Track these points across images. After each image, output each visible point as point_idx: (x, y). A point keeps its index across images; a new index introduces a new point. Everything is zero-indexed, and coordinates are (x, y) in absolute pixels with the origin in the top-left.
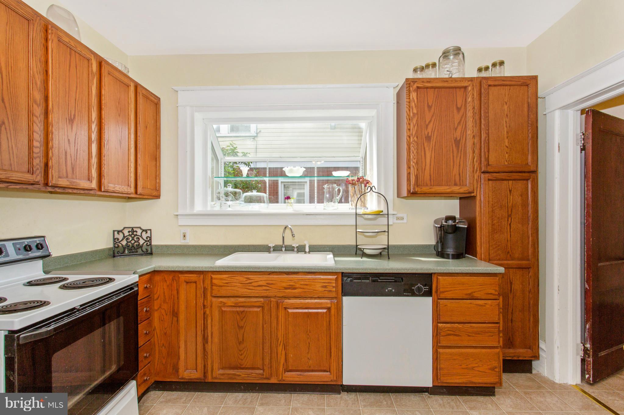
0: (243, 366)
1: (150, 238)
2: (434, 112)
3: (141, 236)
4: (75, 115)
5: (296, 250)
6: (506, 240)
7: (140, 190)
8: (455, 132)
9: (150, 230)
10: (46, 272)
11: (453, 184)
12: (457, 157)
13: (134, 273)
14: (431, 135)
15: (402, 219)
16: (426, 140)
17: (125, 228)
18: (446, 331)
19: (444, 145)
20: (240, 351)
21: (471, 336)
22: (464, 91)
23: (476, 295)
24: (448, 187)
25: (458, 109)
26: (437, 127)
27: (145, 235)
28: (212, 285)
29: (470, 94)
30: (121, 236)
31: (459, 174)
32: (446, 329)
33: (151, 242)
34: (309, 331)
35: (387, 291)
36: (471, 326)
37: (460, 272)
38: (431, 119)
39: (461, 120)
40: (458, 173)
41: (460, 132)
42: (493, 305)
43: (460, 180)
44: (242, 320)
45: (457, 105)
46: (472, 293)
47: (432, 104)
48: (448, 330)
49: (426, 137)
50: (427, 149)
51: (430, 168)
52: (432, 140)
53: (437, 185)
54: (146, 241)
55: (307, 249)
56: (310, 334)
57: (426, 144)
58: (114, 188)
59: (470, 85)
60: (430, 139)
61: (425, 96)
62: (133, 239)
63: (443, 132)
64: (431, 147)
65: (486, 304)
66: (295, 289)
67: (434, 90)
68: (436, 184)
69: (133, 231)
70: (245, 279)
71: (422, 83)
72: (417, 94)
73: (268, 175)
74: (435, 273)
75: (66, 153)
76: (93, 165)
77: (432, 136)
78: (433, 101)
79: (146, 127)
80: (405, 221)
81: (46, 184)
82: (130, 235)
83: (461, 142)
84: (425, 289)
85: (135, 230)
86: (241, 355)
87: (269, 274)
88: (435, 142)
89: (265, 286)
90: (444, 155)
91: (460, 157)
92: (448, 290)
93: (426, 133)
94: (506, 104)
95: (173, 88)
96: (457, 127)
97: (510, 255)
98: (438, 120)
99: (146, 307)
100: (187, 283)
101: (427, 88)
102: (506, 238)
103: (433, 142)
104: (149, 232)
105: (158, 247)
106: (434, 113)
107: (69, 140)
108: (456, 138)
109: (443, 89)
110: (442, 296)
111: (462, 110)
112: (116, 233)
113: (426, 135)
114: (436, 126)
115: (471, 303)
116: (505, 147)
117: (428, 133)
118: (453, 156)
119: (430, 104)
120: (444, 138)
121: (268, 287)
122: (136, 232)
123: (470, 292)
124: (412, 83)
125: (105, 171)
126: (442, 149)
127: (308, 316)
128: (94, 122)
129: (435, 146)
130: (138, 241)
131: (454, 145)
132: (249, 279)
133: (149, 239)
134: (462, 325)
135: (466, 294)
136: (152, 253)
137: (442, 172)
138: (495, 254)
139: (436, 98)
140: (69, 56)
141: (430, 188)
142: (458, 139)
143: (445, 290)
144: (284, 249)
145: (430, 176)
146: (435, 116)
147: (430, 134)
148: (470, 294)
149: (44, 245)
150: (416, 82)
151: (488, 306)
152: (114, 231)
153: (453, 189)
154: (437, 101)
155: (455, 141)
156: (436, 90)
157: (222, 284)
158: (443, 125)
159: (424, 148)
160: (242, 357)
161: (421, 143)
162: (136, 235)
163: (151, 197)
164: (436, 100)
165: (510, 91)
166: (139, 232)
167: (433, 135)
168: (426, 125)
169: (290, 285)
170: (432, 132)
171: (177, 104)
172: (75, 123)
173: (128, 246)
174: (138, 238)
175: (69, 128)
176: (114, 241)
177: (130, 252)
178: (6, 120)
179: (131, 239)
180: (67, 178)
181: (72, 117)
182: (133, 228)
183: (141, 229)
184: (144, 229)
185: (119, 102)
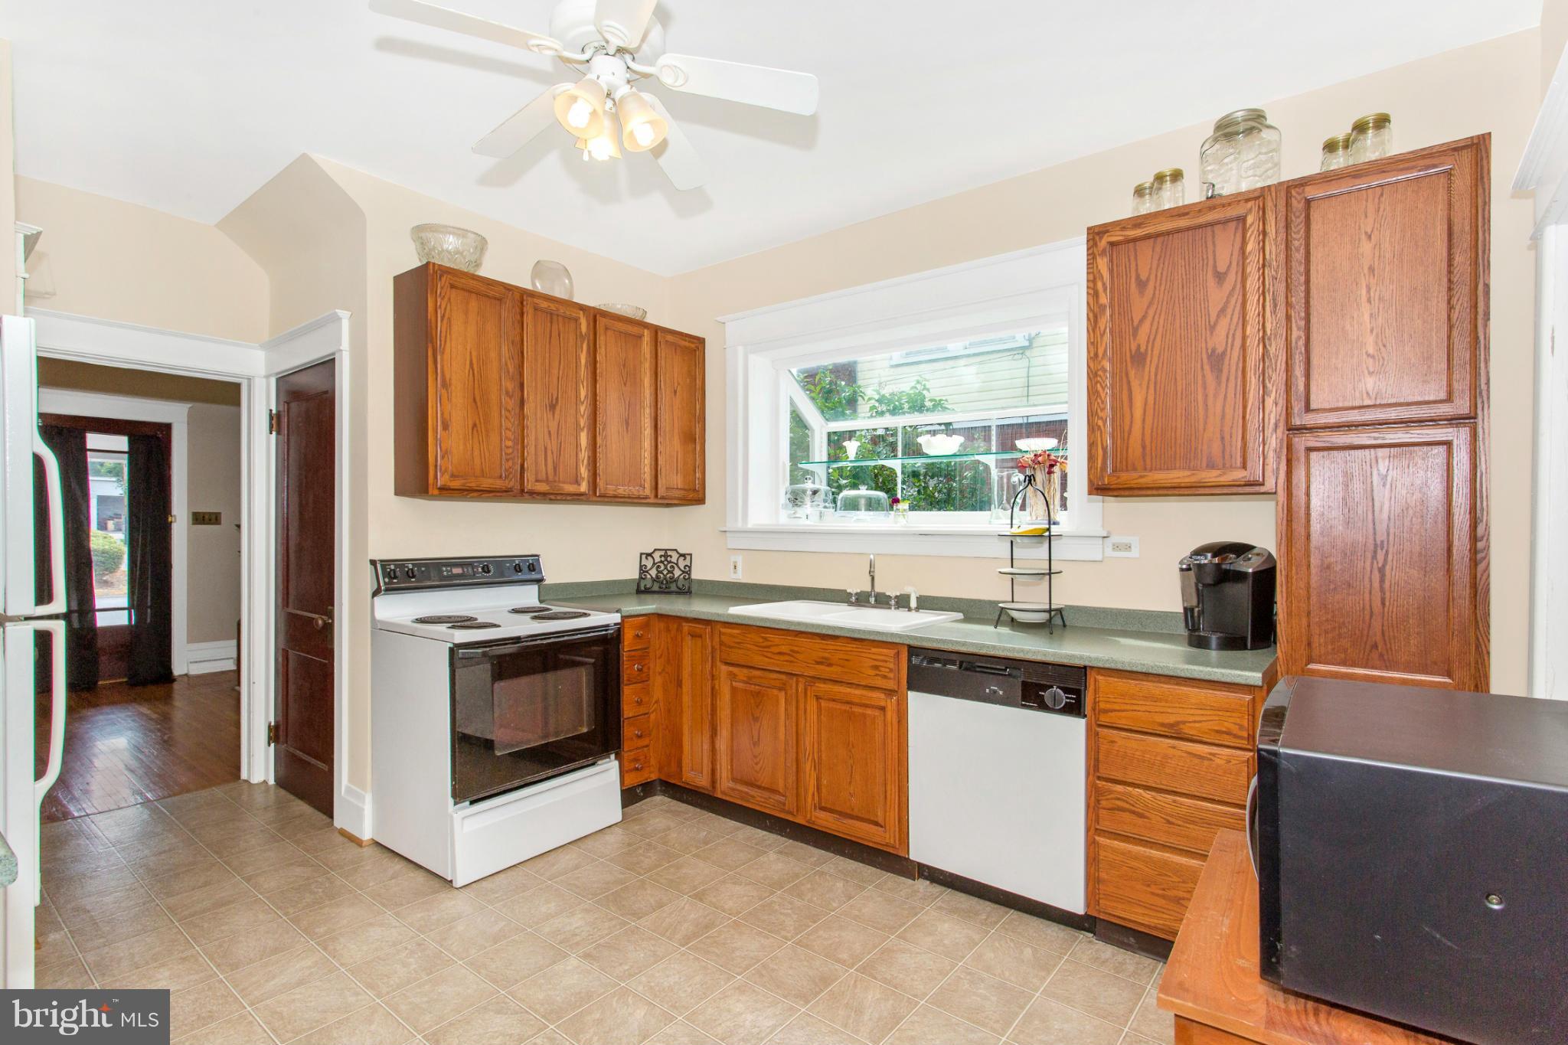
0: (759, 783)
1: (690, 567)
2: (1154, 294)
3: (677, 564)
4: (557, 399)
5: (893, 602)
6: (1367, 612)
7: (661, 492)
8: (1212, 333)
9: (691, 555)
10: (541, 601)
11: (1204, 465)
12: (1215, 396)
13: (617, 612)
14: (1146, 350)
15: (1128, 547)
16: (1132, 363)
17: (655, 550)
18: (1112, 799)
19: (1179, 371)
20: (755, 757)
21: (1173, 824)
22: (1236, 229)
23: (1188, 730)
24: (1187, 473)
25: (1220, 277)
26: (1160, 330)
27: (682, 563)
28: (722, 643)
29: (1253, 232)
30: (649, 563)
31: (1223, 438)
32: (1112, 796)
33: (689, 575)
34: (851, 746)
35: (987, 690)
36: (1174, 801)
37: (1144, 671)
38: (1146, 312)
39: (1227, 302)
40: (1219, 436)
41: (1223, 334)
42: (1234, 762)
43: (1223, 452)
44: (757, 707)
45: (1215, 266)
46: (1178, 723)
47: (1149, 276)
48: (1119, 799)
49: (1132, 357)
50: (1135, 384)
51: (1144, 428)
52: (1148, 362)
53: (1161, 469)
54: (684, 572)
55: (913, 604)
56: (853, 751)
57: (1132, 374)
58: (615, 491)
59: (1251, 209)
60: (1145, 359)
61: (1129, 260)
63: (1178, 339)
64: (1146, 378)
65: (1214, 755)
66: (830, 665)
67: (1155, 242)
68: (1158, 466)
69: (666, 556)
70: (761, 640)
71: (1121, 233)
72: (1111, 261)
73: (900, 454)
74: (1092, 668)
75: (546, 449)
76: (583, 461)
77: (1150, 352)
78: (1151, 269)
79: (675, 392)
80: (1135, 553)
81: (522, 491)
82: (661, 562)
83: (1227, 358)
84: (1067, 698)
85: (669, 553)
86: (756, 764)
87: (796, 636)
88: (1157, 367)
89: (789, 655)
90: (1179, 394)
91: (1225, 396)
92: (1116, 707)
93: (1134, 348)
94: (1369, 237)
95: (718, 319)
96: (1215, 324)
97: (1381, 655)
98: (1163, 313)
99: (638, 664)
100: (692, 636)
101: (1135, 240)
102: (1368, 607)
103: (1150, 367)
104: (688, 557)
105: (701, 582)
106: (1153, 298)
107: (550, 433)
108: (1213, 351)
109: (1175, 236)
110: (1104, 719)
111: (1232, 278)
112: (644, 556)
113: (1133, 352)
114: (1158, 328)
115: (1174, 748)
116: (1365, 356)
117: (1139, 346)
118: (1206, 396)
119: (1143, 277)
120: (1179, 353)
121: (792, 656)
122: (671, 556)
123: (1172, 719)
124: (1097, 238)
125: (601, 467)
126: (1176, 379)
127: (850, 719)
128: (583, 403)
129: (1156, 375)
130: (672, 572)
131: (1207, 367)
132: (766, 639)
133: (687, 571)
134: (1153, 793)
135: (1163, 725)
136: (691, 593)
137: (1176, 438)
138: (1330, 647)
139: (1159, 259)
140: (549, 324)
141: (1141, 477)
142: (1220, 350)
143: (1108, 706)
144: (872, 600)
145: (1144, 447)
146: (1156, 302)
147: (1142, 349)
148: (1171, 726)
149: (537, 567)
150: (1107, 231)
151: (1218, 761)
152: (641, 554)
153: (1203, 476)
154: (1161, 265)
155: (1209, 357)
156: (1160, 240)
157: (733, 645)
158: (1178, 321)
159: (1129, 383)
160: (757, 768)
161: (1121, 372)
162: (670, 562)
163: (685, 502)
164: (1158, 265)
165: (1383, 199)
166: (675, 557)
167: (1152, 351)
168: (1133, 328)
169: (823, 658)
170: (1148, 342)
171: (725, 344)
172: (558, 408)
173: (657, 576)
174: (672, 567)
175: (550, 416)
176: (641, 569)
177: (660, 587)
178: (478, 422)
179: (662, 567)
180: (547, 481)
181: (554, 402)
182: (666, 550)
183: (678, 553)
184: (681, 552)
185: (624, 366)
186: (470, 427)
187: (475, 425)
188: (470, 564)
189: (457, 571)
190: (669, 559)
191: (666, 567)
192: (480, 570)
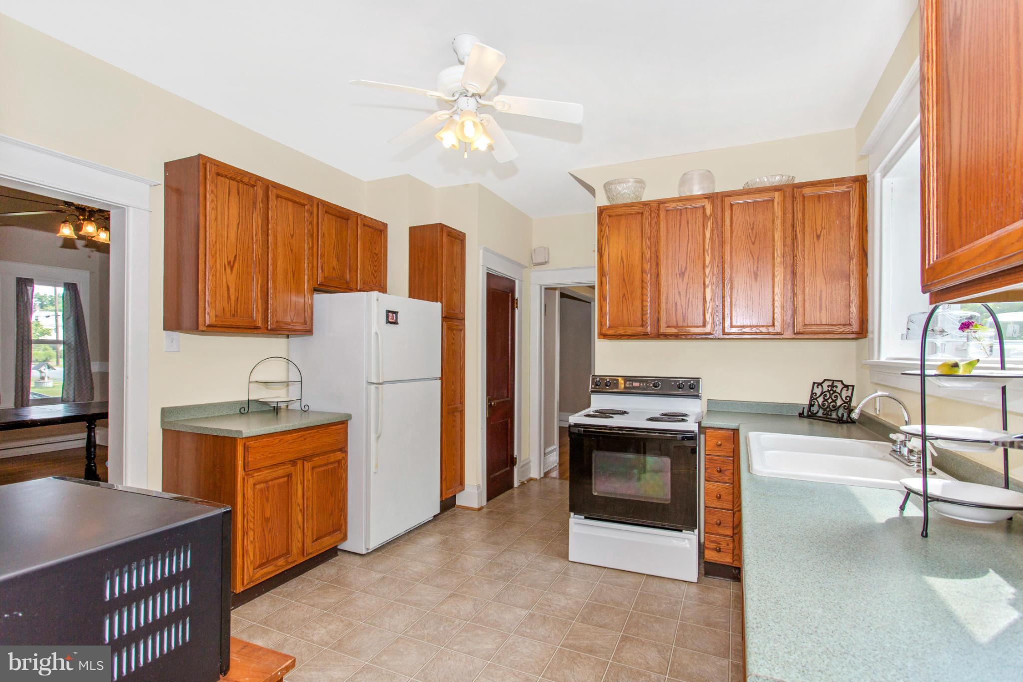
1: (851, 398)
3: (840, 394)
4: (686, 268)
9: (853, 386)
17: (825, 380)
27: (845, 394)
30: (818, 391)
33: (850, 404)
54: (844, 402)
62: (830, 397)
69: (832, 386)
76: (708, 310)
81: (658, 334)
82: (829, 391)
85: (836, 384)
104: (850, 389)
112: (816, 385)
122: (836, 387)
128: (708, 266)
130: (834, 401)
133: (848, 401)
140: (679, 217)
149: (695, 387)
152: (814, 383)
162: (835, 392)
166: (840, 387)
172: (687, 275)
173: (823, 405)
174: (836, 396)
175: (680, 280)
176: (812, 396)
177: (823, 414)
178: (626, 293)
179: (828, 395)
180: (676, 327)
181: (683, 270)
182: (833, 381)
183: (843, 384)
184: (845, 383)
185: (752, 229)
186: (621, 296)
187: (624, 295)
188: (647, 381)
189: (636, 384)
190: (834, 389)
191: (831, 395)
192: (651, 385)
